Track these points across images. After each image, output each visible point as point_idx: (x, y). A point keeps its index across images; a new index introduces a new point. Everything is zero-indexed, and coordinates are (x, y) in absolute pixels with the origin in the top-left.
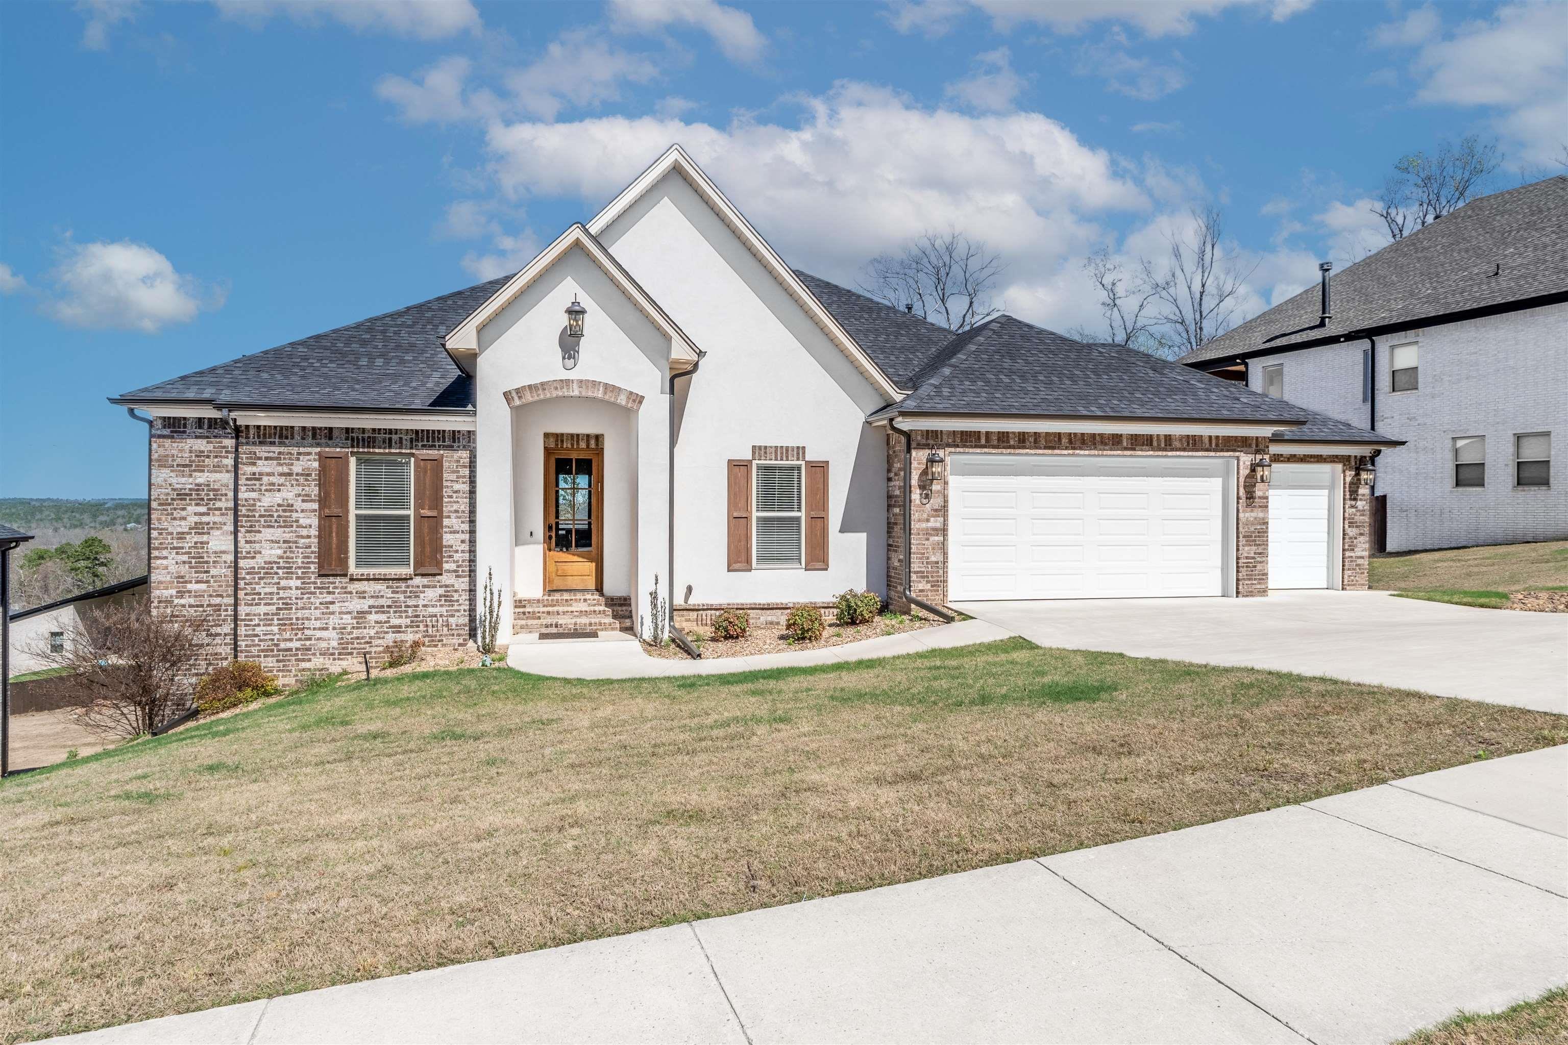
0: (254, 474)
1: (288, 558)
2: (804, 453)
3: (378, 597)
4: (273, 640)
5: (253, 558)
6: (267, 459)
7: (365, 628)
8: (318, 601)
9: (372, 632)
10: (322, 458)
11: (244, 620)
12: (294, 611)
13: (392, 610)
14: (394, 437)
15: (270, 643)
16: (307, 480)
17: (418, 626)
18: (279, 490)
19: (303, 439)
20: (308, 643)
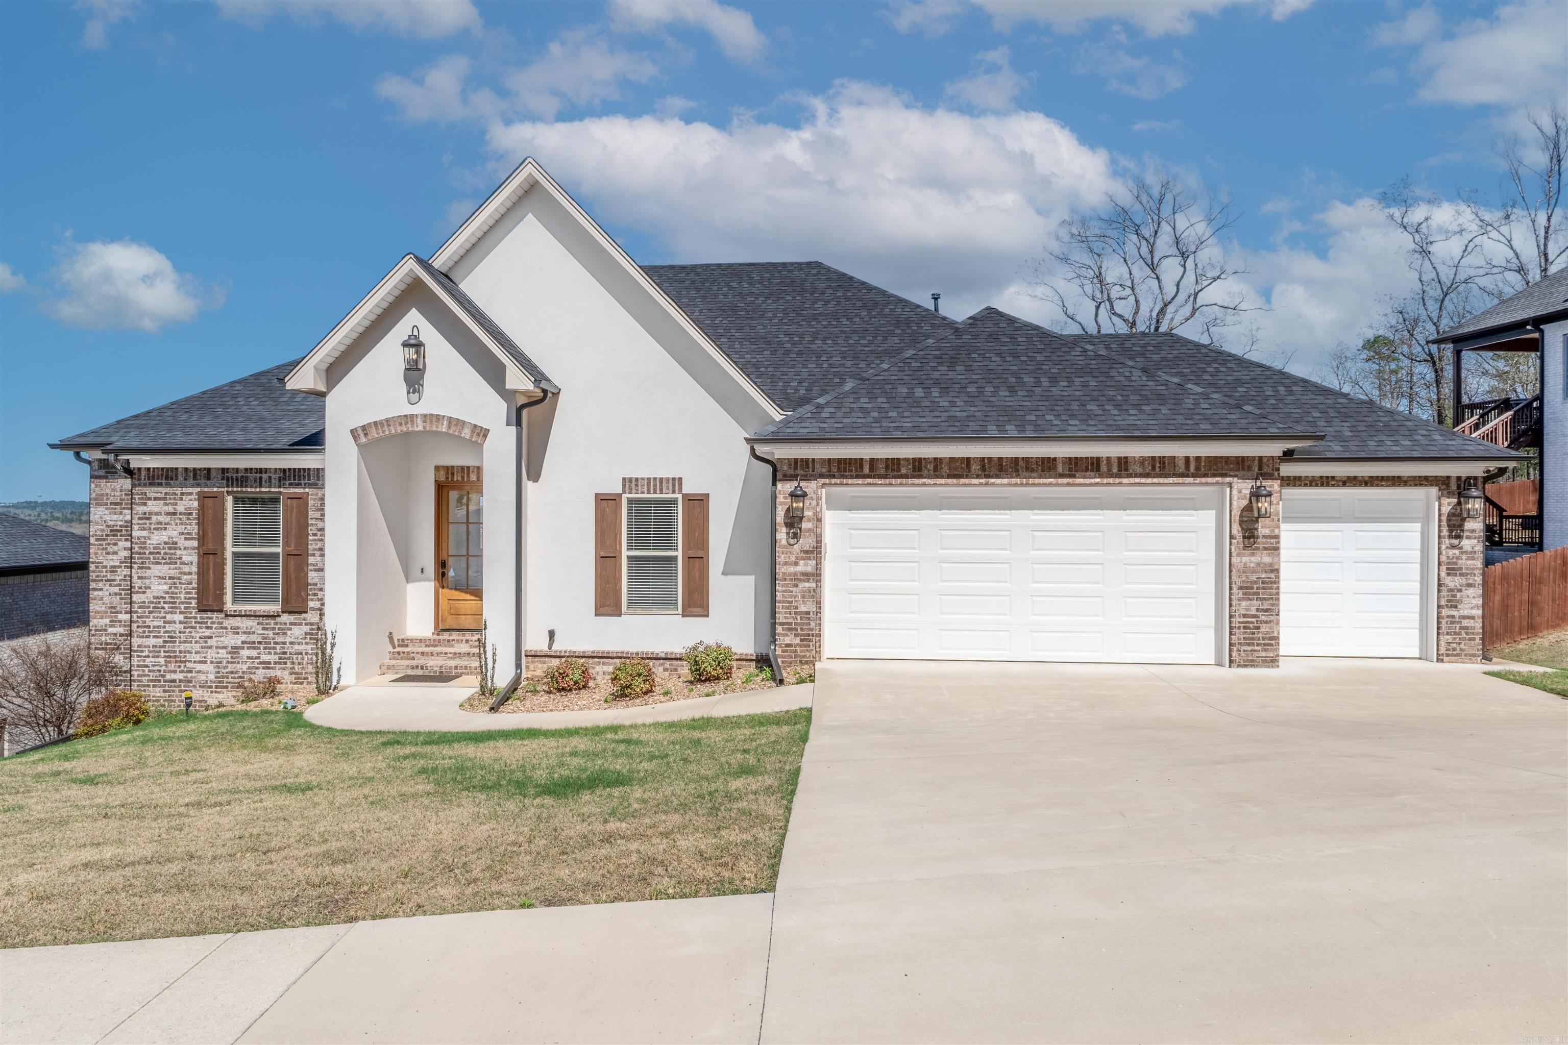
0: (145, 513)
1: (172, 593)
2: (680, 484)
3: (249, 633)
4: (160, 671)
5: (144, 593)
6: (155, 499)
7: (238, 663)
8: (198, 635)
9: (245, 667)
10: (202, 497)
11: (137, 651)
12: (177, 644)
13: (262, 646)
14: (265, 476)
15: (158, 674)
16: (189, 519)
17: (285, 663)
18: (165, 529)
19: (185, 479)
20: (189, 675)
